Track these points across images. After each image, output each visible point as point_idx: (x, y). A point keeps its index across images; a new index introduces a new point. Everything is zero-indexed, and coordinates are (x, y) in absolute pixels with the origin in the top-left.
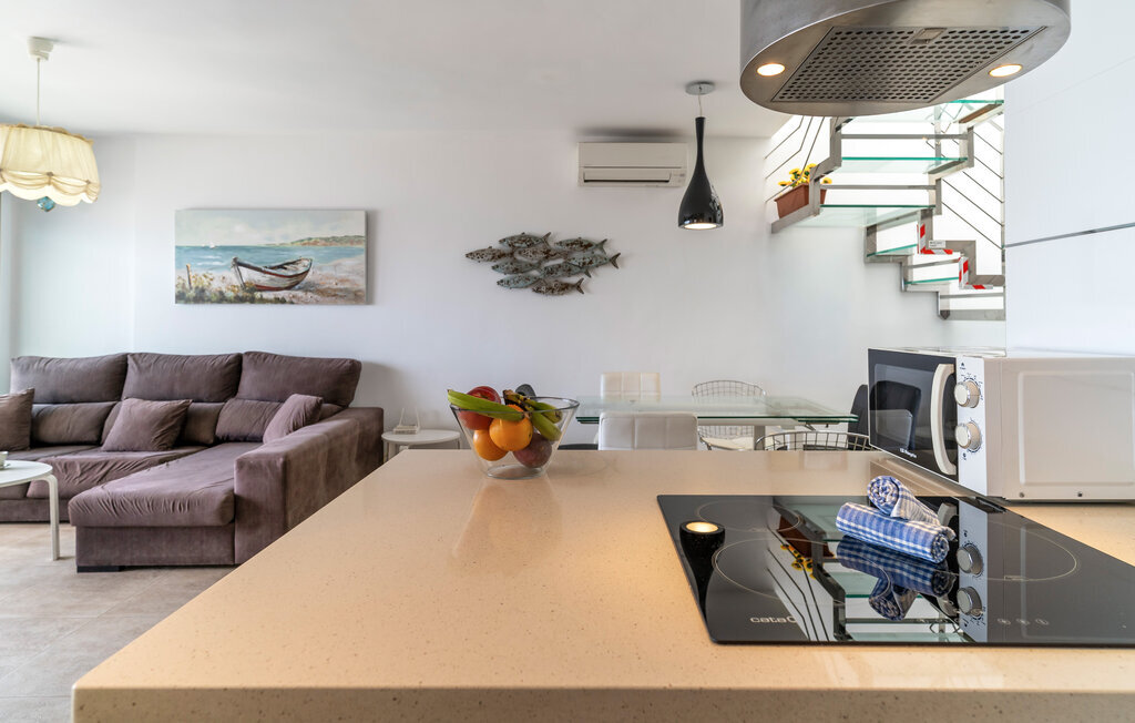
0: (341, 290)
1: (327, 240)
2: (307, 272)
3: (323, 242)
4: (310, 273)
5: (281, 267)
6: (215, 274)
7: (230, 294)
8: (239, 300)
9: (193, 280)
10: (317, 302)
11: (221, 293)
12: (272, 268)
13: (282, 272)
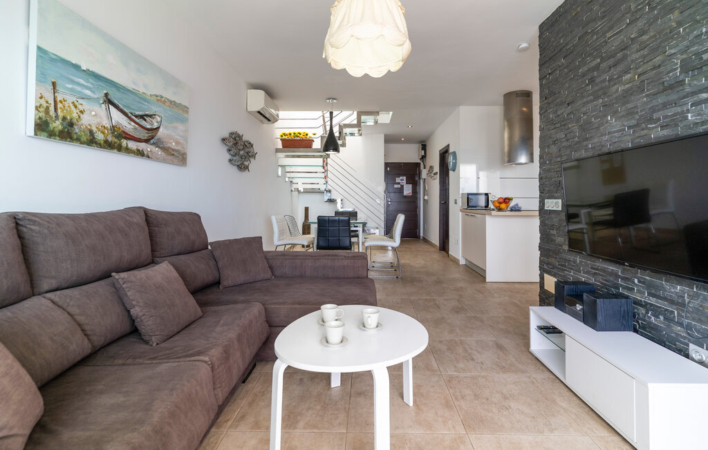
0: (176, 151)
1: (171, 102)
2: (158, 128)
3: (169, 104)
4: (161, 130)
5: (142, 117)
6: (85, 105)
7: (100, 137)
8: (108, 145)
9: (59, 105)
10: (164, 161)
11: (91, 132)
12: (136, 116)
13: (143, 123)
